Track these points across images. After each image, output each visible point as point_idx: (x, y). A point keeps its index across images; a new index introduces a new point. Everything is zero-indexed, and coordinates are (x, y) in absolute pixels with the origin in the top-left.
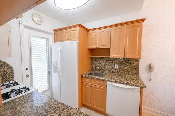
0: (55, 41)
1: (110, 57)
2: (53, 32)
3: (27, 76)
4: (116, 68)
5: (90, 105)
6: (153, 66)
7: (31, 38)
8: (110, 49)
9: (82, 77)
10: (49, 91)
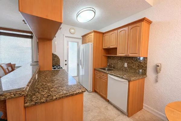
0: (83, 43)
1: (117, 55)
2: (82, 38)
3: (66, 64)
4: (125, 66)
5: (98, 91)
6: (159, 66)
7: (69, 42)
8: (118, 49)
9: (95, 70)
10: (78, 77)
